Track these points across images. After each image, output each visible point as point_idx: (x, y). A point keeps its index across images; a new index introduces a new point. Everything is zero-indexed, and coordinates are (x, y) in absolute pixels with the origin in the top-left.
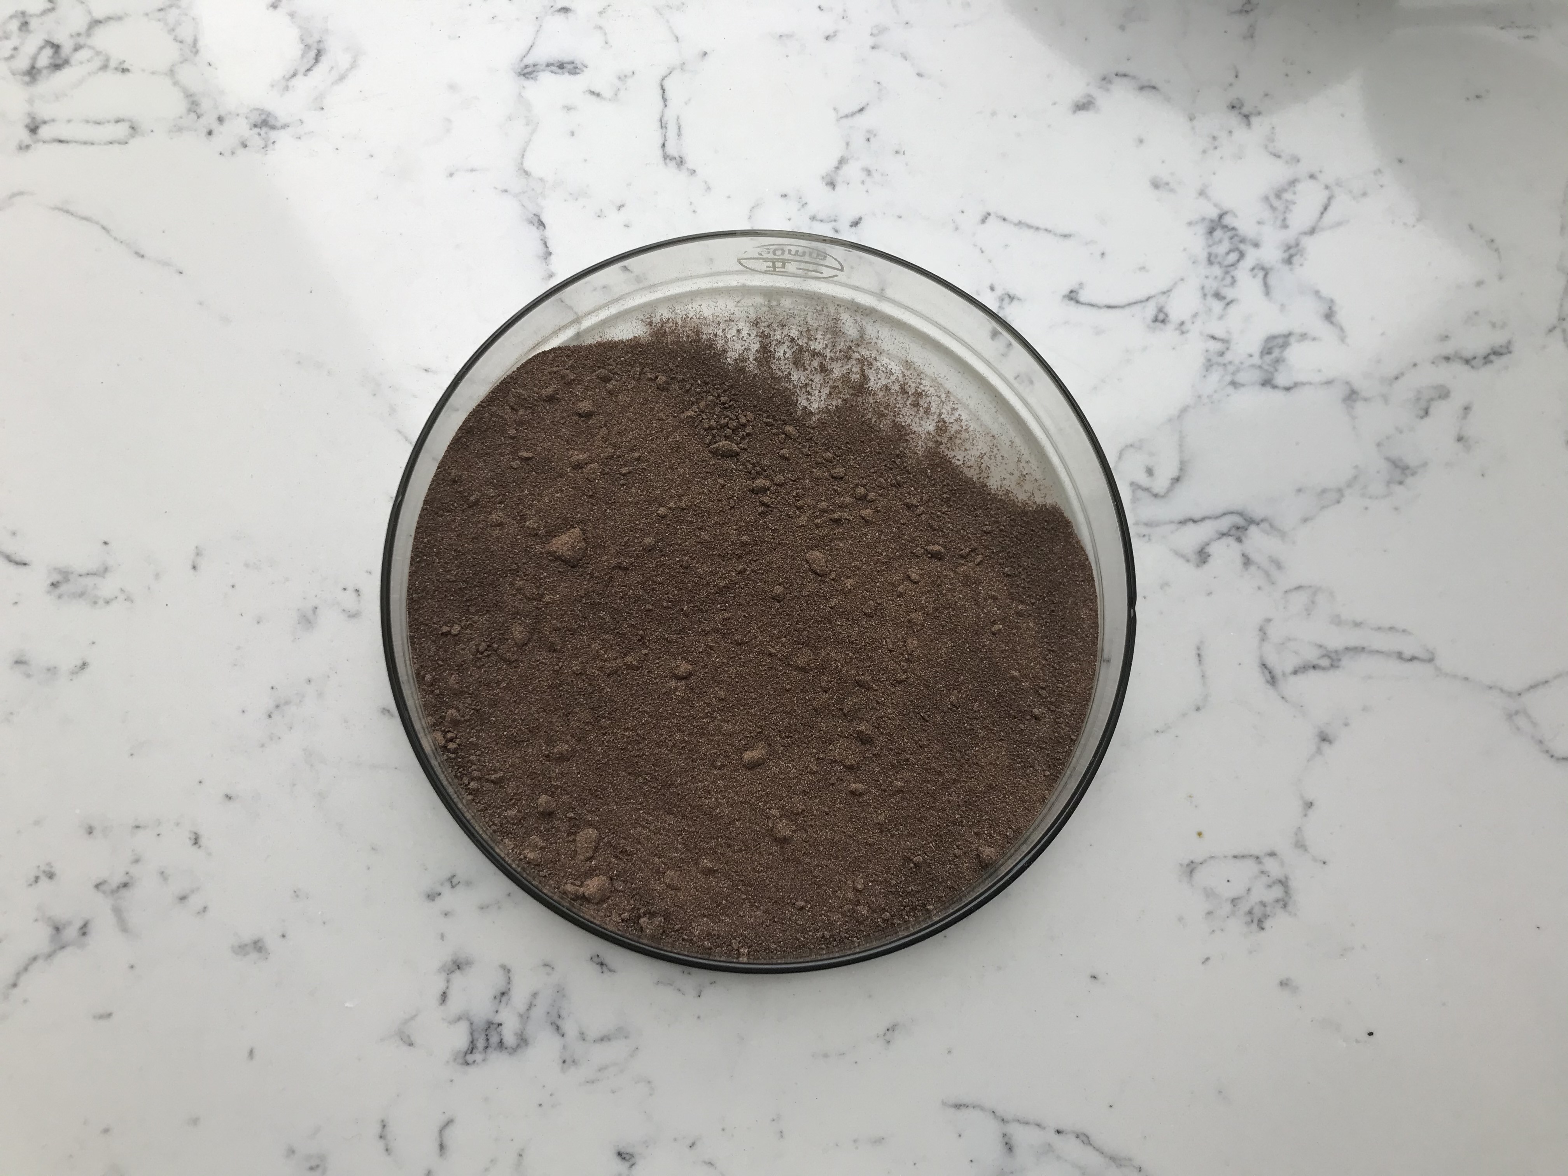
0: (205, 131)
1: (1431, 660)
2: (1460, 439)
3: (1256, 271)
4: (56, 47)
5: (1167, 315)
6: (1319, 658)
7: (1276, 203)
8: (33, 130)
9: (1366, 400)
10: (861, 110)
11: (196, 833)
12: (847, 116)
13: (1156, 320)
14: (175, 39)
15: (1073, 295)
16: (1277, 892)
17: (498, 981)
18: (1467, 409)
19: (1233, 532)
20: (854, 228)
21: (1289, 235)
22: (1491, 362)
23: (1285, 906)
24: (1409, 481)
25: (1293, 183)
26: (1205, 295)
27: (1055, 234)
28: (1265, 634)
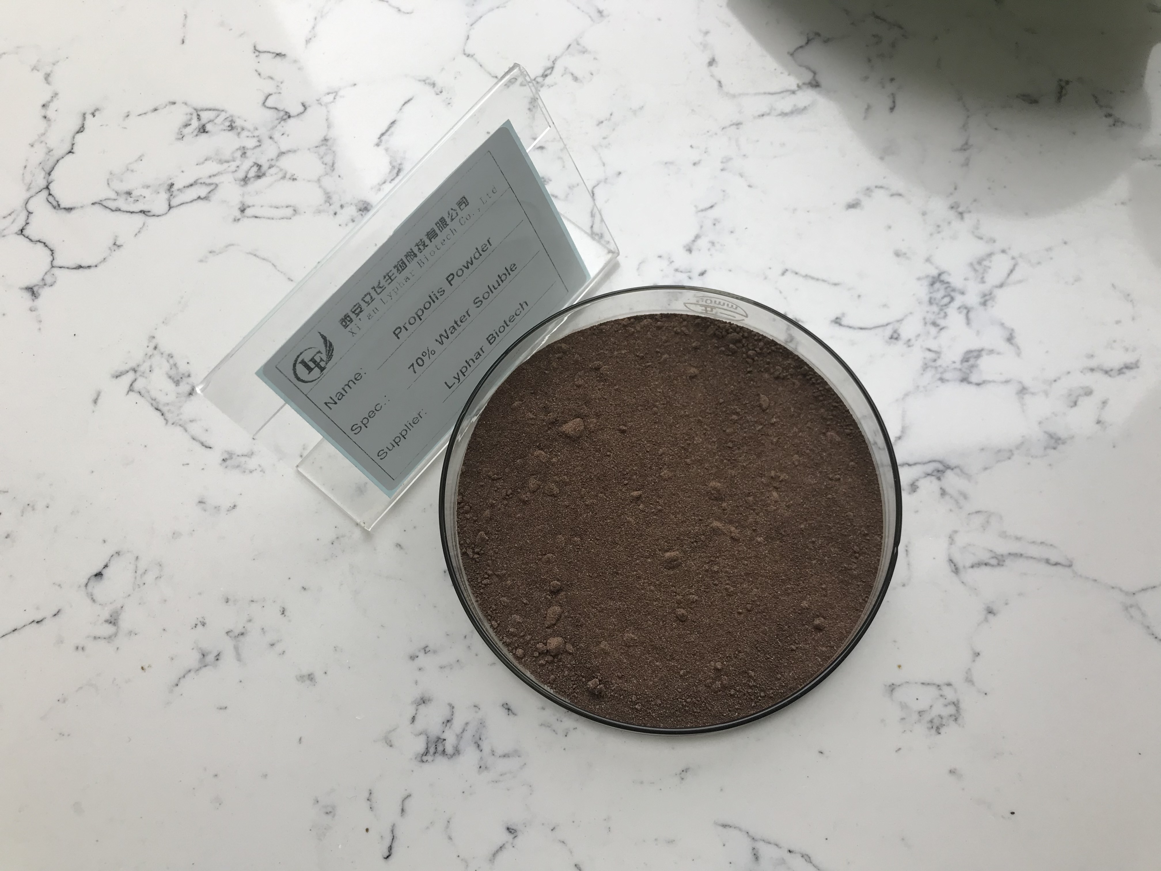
0: (333, 213)
1: (1070, 566)
2: (1099, 422)
3: (961, 309)
4: (259, 166)
5: (899, 335)
6: (989, 559)
7: (977, 267)
8: (243, 211)
9: (1033, 394)
10: (712, 207)
11: (283, 608)
12: (702, 211)
13: (891, 338)
14: (323, 163)
15: (838, 320)
16: (951, 710)
17: (445, 713)
18: (1104, 403)
19: (935, 473)
20: (701, 277)
21: (985, 288)
22: (1124, 373)
23: (956, 720)
24: (1061, 447)
25: (990, 255)
26: (926, 323)
27: (829, 283)
28: (953, 540)
